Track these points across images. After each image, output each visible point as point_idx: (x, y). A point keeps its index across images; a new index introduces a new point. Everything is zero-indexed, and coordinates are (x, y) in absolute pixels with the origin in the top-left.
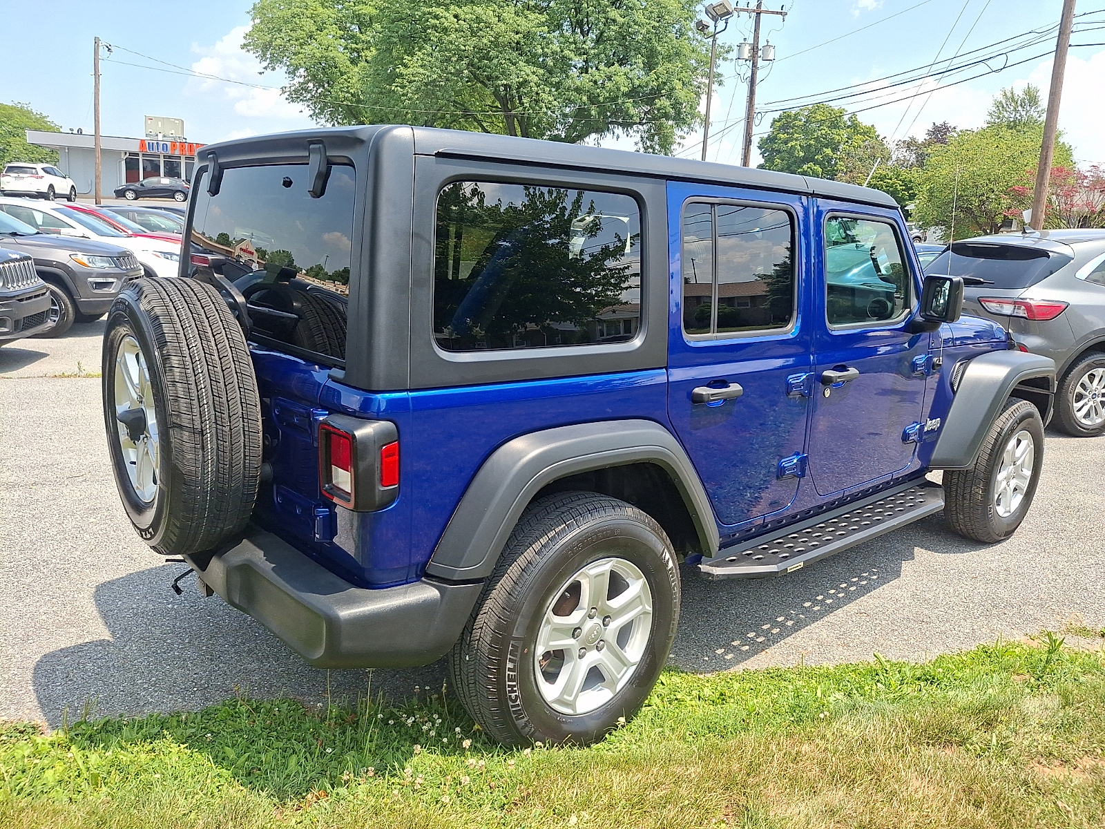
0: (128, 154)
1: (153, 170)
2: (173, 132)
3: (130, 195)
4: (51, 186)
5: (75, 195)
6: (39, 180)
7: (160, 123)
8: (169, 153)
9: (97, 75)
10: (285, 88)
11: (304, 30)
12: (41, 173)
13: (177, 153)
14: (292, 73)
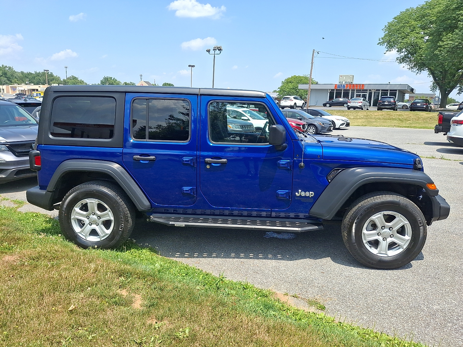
0: (331, 90)
1: (338, 95)
2: (349, 80)
3: (328, 105)
4: (295, 104)
5: (304, 106)
6: (292, 101)
7: (345, 77)
8: (345, 88)
9: (312, 63)
10: (398, 58)
11: (405, 33)
12: (293, 99)
13: (348, 88)
14: (400, 51)
